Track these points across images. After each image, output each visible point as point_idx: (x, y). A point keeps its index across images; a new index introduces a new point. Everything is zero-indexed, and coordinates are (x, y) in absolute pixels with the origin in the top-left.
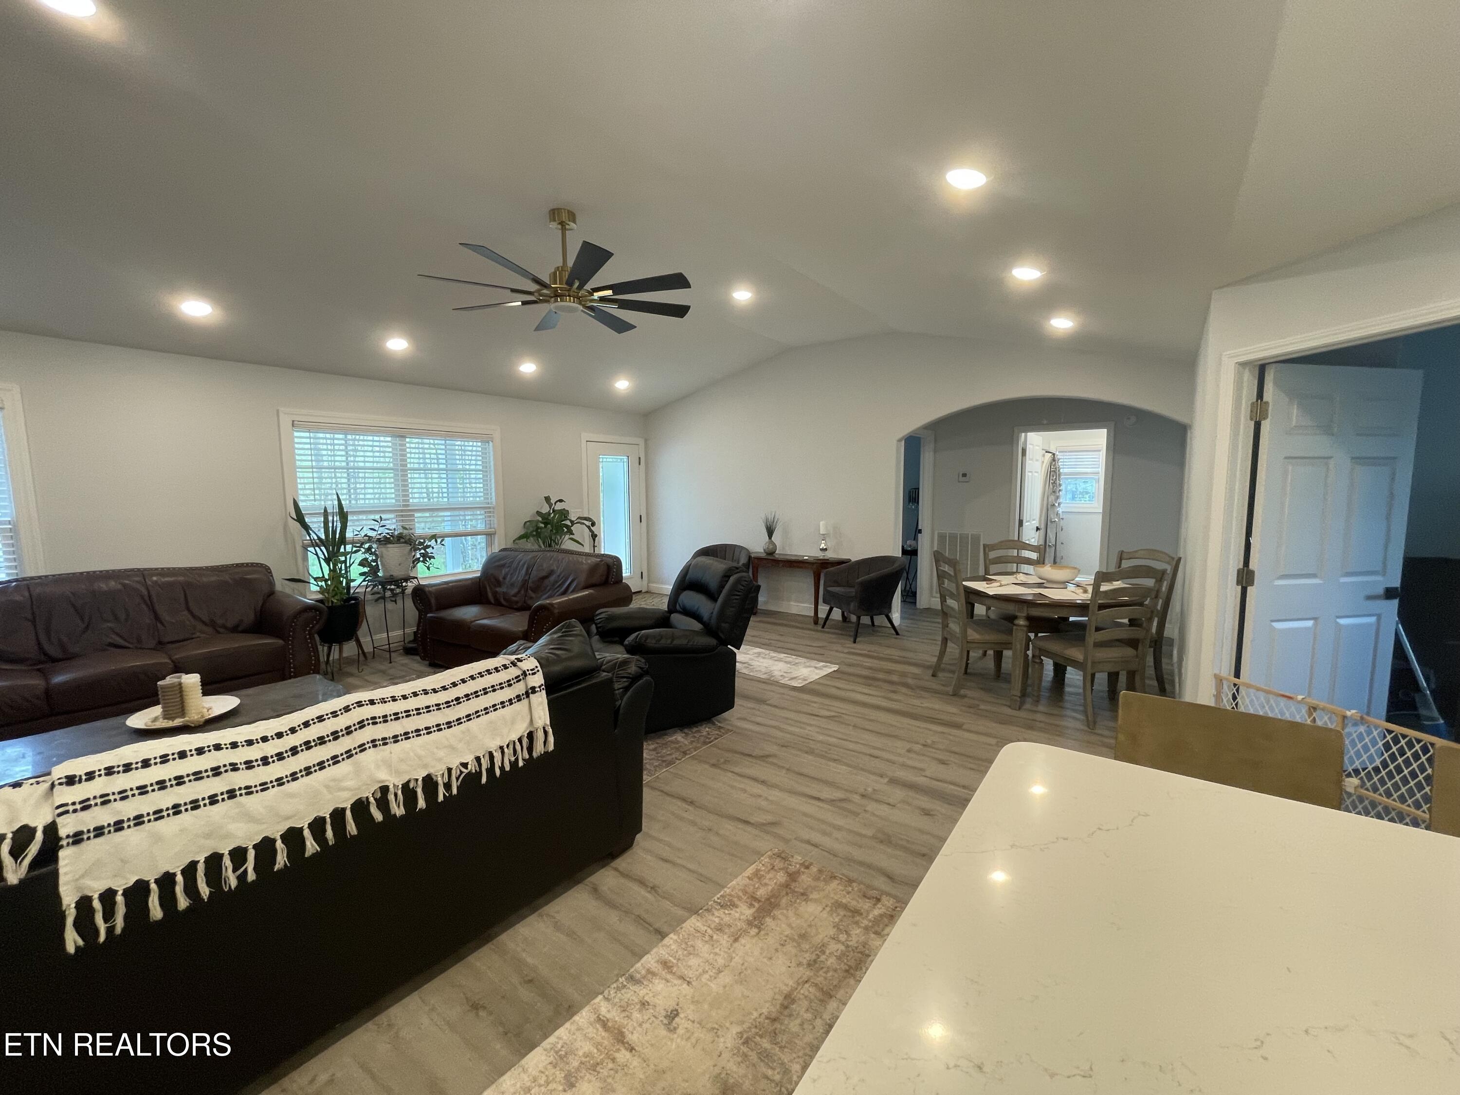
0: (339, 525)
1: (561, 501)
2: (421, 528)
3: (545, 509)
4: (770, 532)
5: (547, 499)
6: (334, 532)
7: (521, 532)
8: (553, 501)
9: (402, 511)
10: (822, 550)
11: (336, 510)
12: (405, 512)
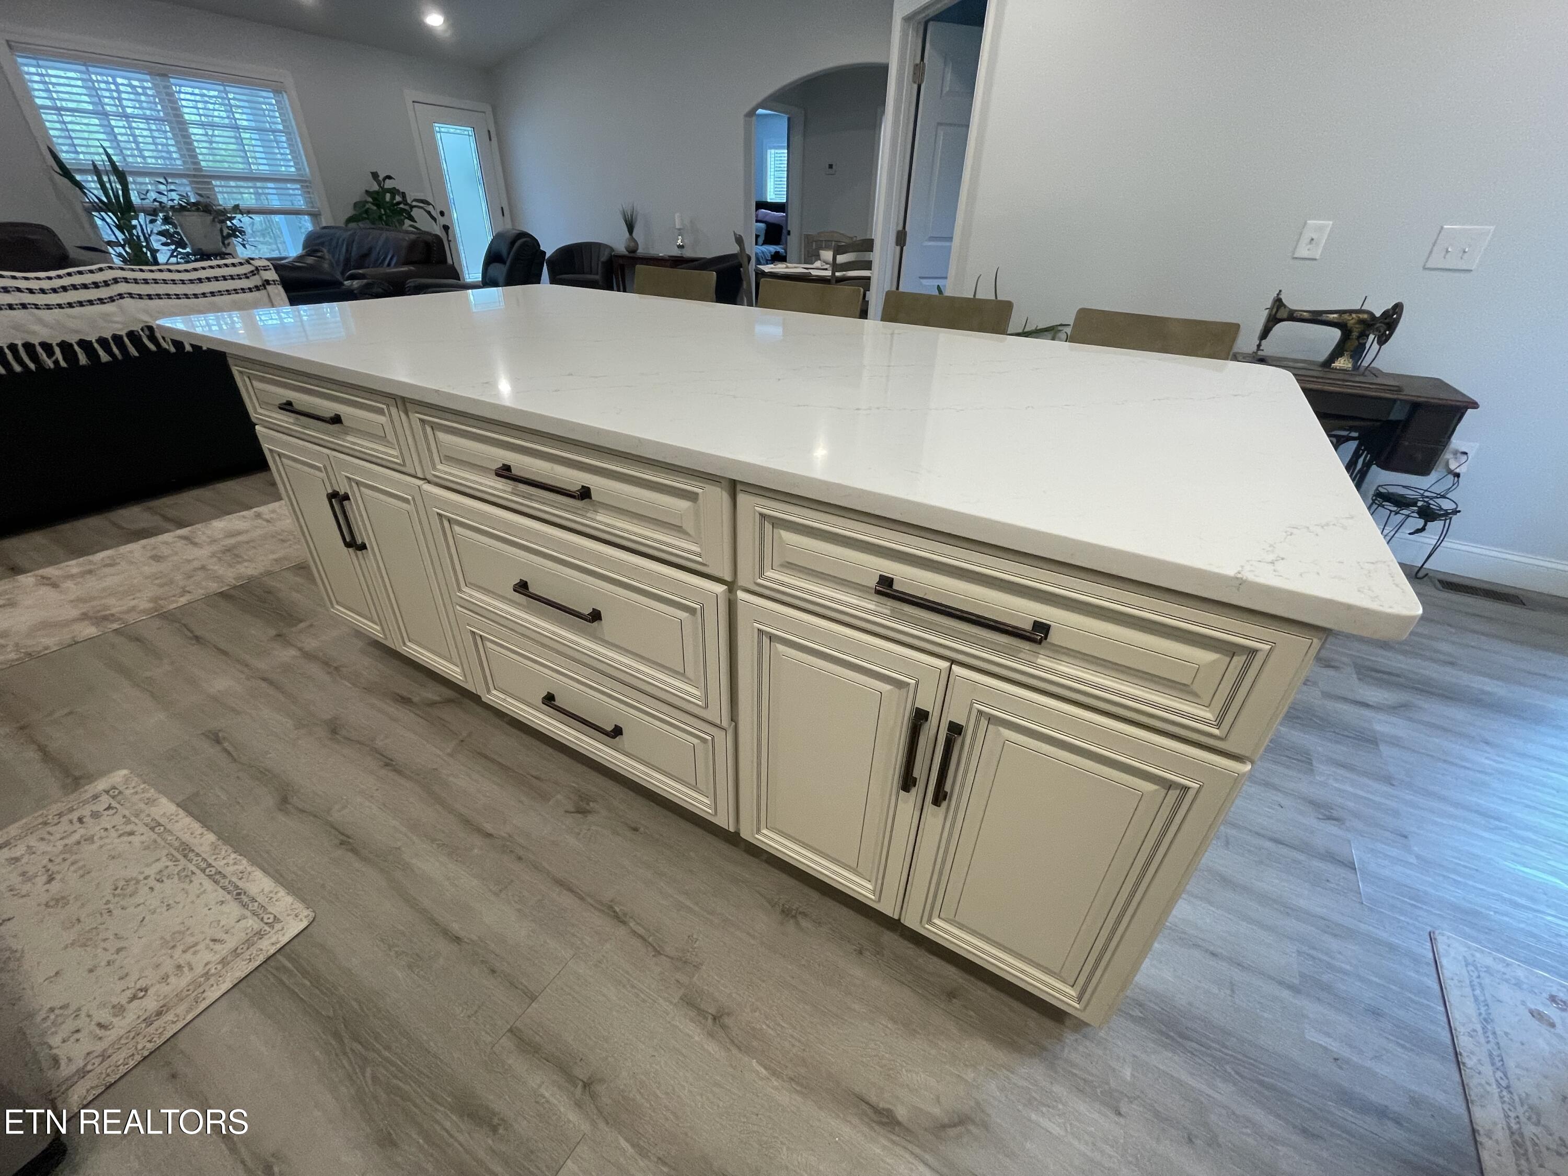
0: (119, 186)
1: (389, 177)
2: (224, 197)
3: (375, 187)
4: (630, 227)
5: (375, 175)
6: (117, 197)
7: (350, 212)
8: (381, 178)
9: (194, 176)
10: (679, 247)
11: (109, 168)
12: (200, 178)
